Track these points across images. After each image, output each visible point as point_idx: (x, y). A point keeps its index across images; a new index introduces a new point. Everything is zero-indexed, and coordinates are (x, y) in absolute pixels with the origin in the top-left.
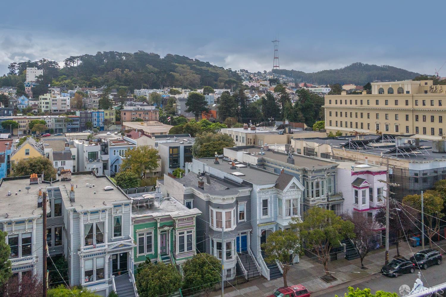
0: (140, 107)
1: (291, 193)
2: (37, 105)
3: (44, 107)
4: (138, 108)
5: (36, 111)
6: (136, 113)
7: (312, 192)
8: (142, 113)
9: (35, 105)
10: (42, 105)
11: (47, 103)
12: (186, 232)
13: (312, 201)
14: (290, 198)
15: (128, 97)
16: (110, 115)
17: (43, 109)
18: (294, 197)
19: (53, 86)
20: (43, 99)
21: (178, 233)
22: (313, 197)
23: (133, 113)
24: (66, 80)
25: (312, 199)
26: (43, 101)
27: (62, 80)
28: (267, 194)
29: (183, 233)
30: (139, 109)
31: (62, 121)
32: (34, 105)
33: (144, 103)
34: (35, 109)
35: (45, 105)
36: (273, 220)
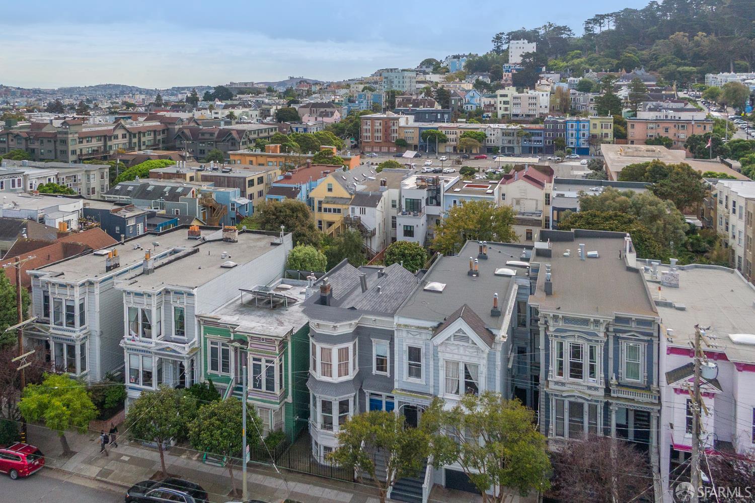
0: (671, 113)
1: (458, 349)
2: (493, 105)
3: (502, 109)
4: (666, 116)
5: (490, 114)
6: (658, 126)
8: (672, 126)
9: (490, 105)
10: (499, 105)
11: (506, 103)
12: (263, 360)
13: (556, 383)
15: (663, 92)
16: (602, 128)
17: (500, 113)
18: (467, 359)
19: (549, 70)
20: (502, 96)
21: (251, 359)
23: (651, 125)
24: (578, 58)
25: (559, 378)
26: (499, 99)
27: (573, 58)
28: (418, 336)
29: (260, 360)
30: (669, 118)
31: (513, 135)
32: (488, 105)
33: (686, 104)
34: (489, 112)
35: (503, 106)
36: (432, 391)
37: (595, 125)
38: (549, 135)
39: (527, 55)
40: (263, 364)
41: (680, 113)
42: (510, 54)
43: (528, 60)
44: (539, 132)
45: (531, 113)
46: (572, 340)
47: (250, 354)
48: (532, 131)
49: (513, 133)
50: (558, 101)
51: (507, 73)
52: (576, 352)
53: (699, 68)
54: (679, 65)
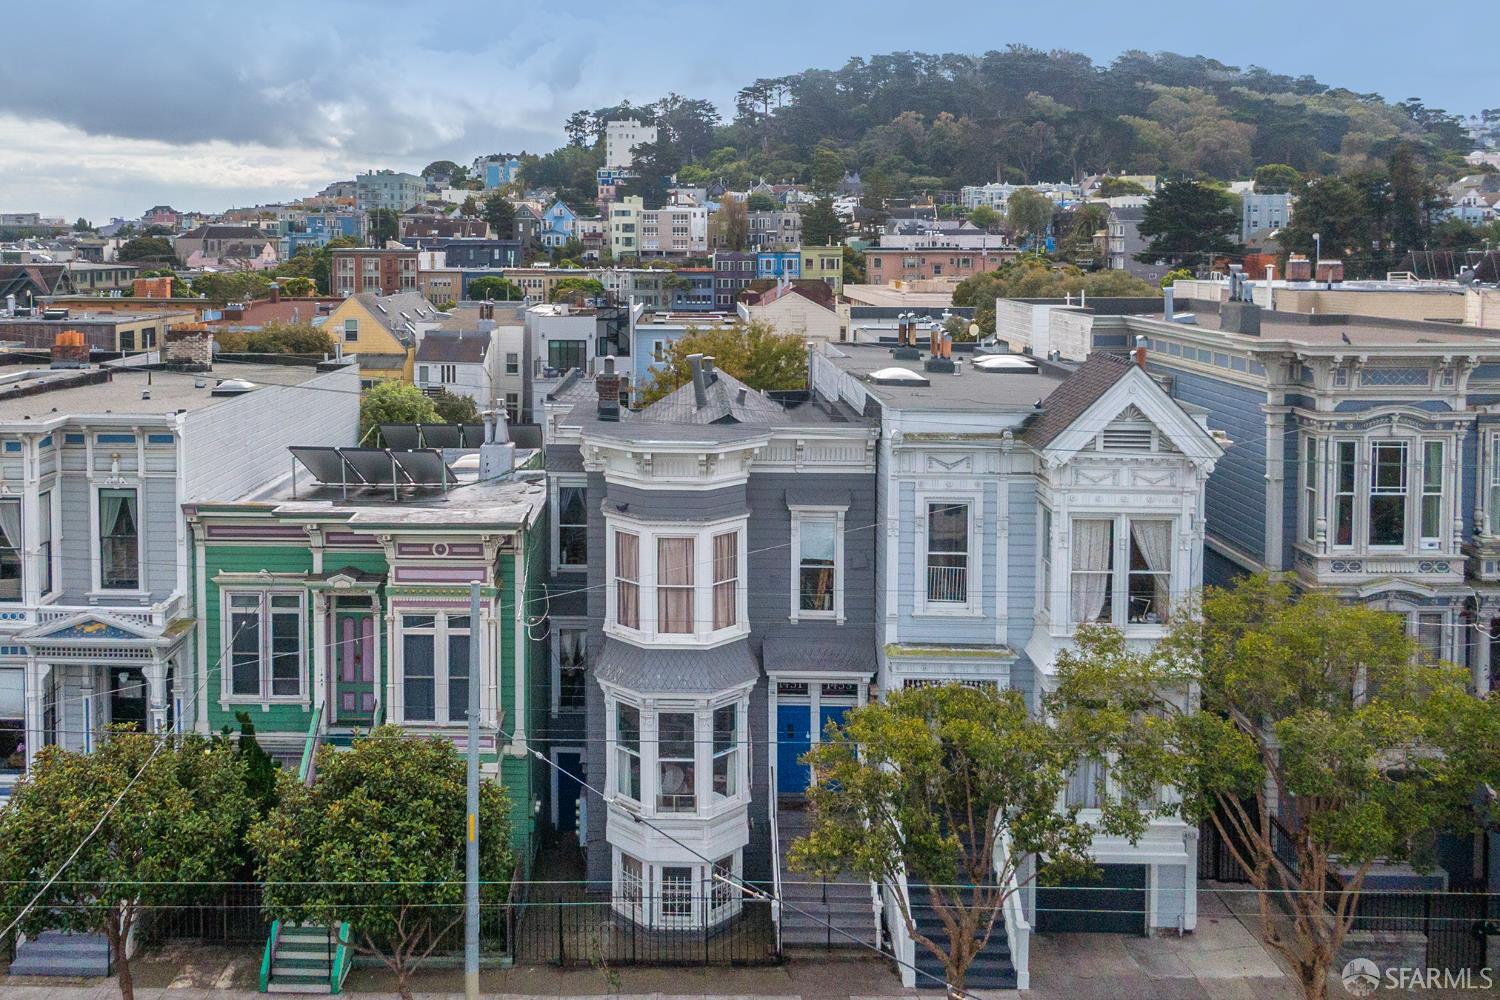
0: (942, 239)
1: (1115, 474)
2: (601, 235)
3: (620, 241)
4: (934, 243)
5: (596, 254)
6: (923, 262)
7: (1345, 506)
8: (945, 258)
9: (595, 235)
10: (615, 234)
11: (628, 228)
12: (441, 619)
13: (1338, 565)
14: (1108, 503)
15: (913, 207)
16: (823, 267)
17: (617, 249)
18: (1139, 504)
19: (683, 183)
20: (618, 213)
21: (399, 618)
22: (1344, 537)
23: (910, 260)
24: (731, 161)
25: (1343, 550)
26: (615, 220)
27: (722, 161)
28: (962, 468)
29: (428, 621)
31: (656, 287)
32: (590, 234)
34: (593, 248)
35: (622, 235)
36: (1001, 635)
37: (809, 262)
38: (726, 282)
39: (645, 149)
40: (441, 633)
41: (957, 237)
42: (608, 149)
43: (644, 160)
44: (706, 277)
45: (679, 248)
46: (1380, 432)
47: (395, 604)
48: (693, 277)
49: (656, 282)
50: (725, 226)
51: (605, 187)
52: (1390, 464)
53: (946, 179)
54: (912, 172)
